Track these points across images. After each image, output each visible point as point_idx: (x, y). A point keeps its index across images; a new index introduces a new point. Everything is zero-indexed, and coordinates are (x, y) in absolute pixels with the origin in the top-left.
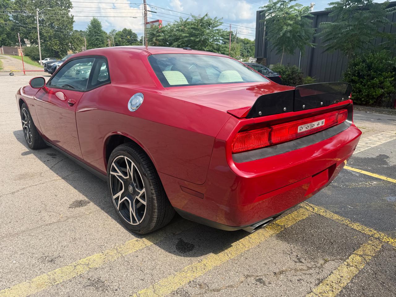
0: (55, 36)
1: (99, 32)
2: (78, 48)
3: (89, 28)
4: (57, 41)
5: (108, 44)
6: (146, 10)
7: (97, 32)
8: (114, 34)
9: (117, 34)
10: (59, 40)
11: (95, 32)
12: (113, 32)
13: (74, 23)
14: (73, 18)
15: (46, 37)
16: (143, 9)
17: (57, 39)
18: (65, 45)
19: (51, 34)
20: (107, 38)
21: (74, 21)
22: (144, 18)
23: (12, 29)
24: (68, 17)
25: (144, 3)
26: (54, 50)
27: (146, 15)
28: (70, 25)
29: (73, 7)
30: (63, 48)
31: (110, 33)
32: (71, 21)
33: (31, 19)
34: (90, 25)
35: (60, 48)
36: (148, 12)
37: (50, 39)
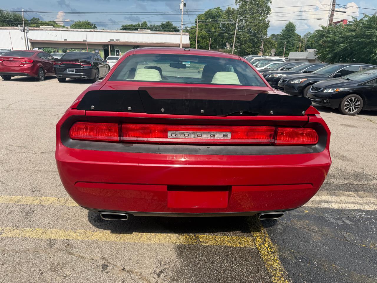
0: (250, 40)
1: (291, 35)
2: (268, 50)
3: (283, 32)
4: (251, 44)
5: (299, 47)
6: (334, 11)
7: (290, 35)
8: (309, 36)
9: (311, 37)
10: (252, 44)
11: (288, 35)
12: (307, 34)
13: (269, 28)
14: (268, 23)
15: (242, 41)
16: (331, 9)
17: (251, 42)
18: (257, 48)
19: (247, 38)
20: (300, 41)
21: (269, 26)
22: (329, 19)
23: (219, 35)
24: (264, 23)
25: (333, 3)
26: (247, 52)
27: (332, 15)
28: (265, 30)
29: (271, 13)
30: (254, 51)
31: (305, 36)
32: (266, 26)
33: (234, 27)
34: (284, 28)
35: (252, 50)
36: (335, 12)
37: (245, 43)
